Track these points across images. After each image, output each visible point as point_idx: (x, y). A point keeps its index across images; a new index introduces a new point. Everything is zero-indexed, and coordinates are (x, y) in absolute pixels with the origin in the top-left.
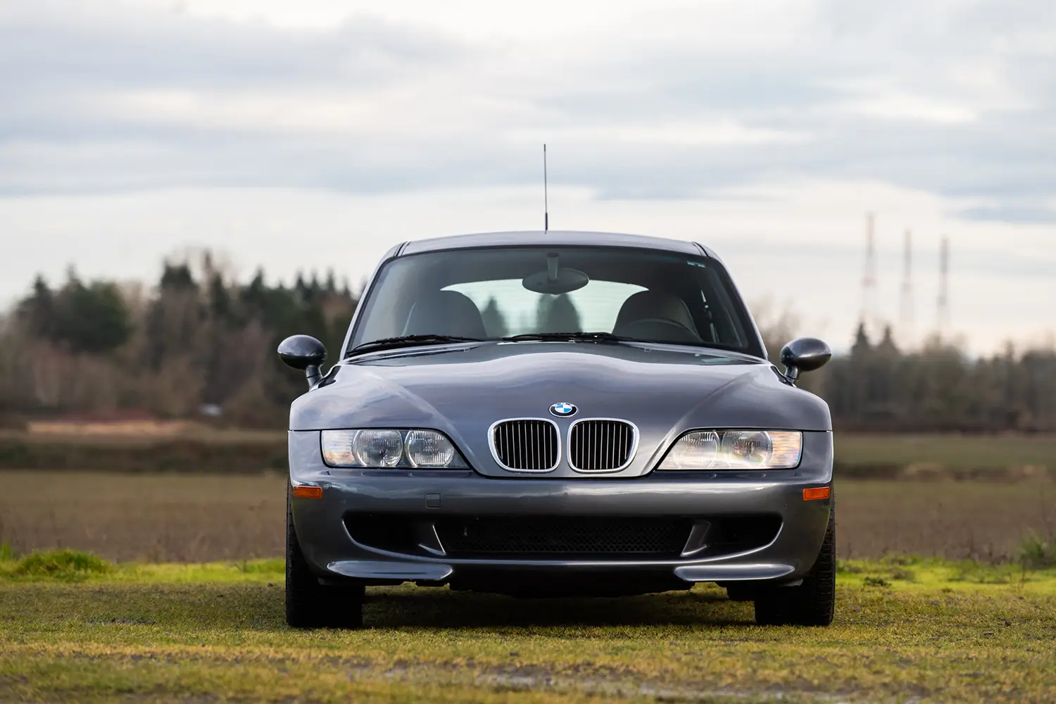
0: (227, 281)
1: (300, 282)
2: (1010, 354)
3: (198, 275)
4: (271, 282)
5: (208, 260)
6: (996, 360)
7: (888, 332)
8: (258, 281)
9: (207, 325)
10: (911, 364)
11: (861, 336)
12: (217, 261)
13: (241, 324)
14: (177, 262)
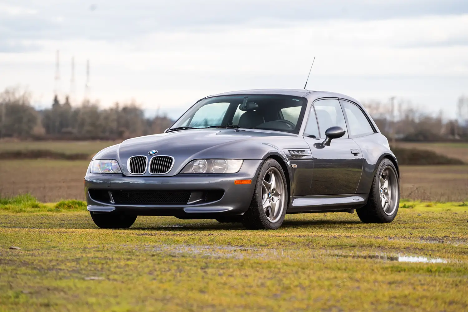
2: (117, 107)
6: (112, 110)
7: (67, 99)
10: (77, 112)
11: (56, 101)
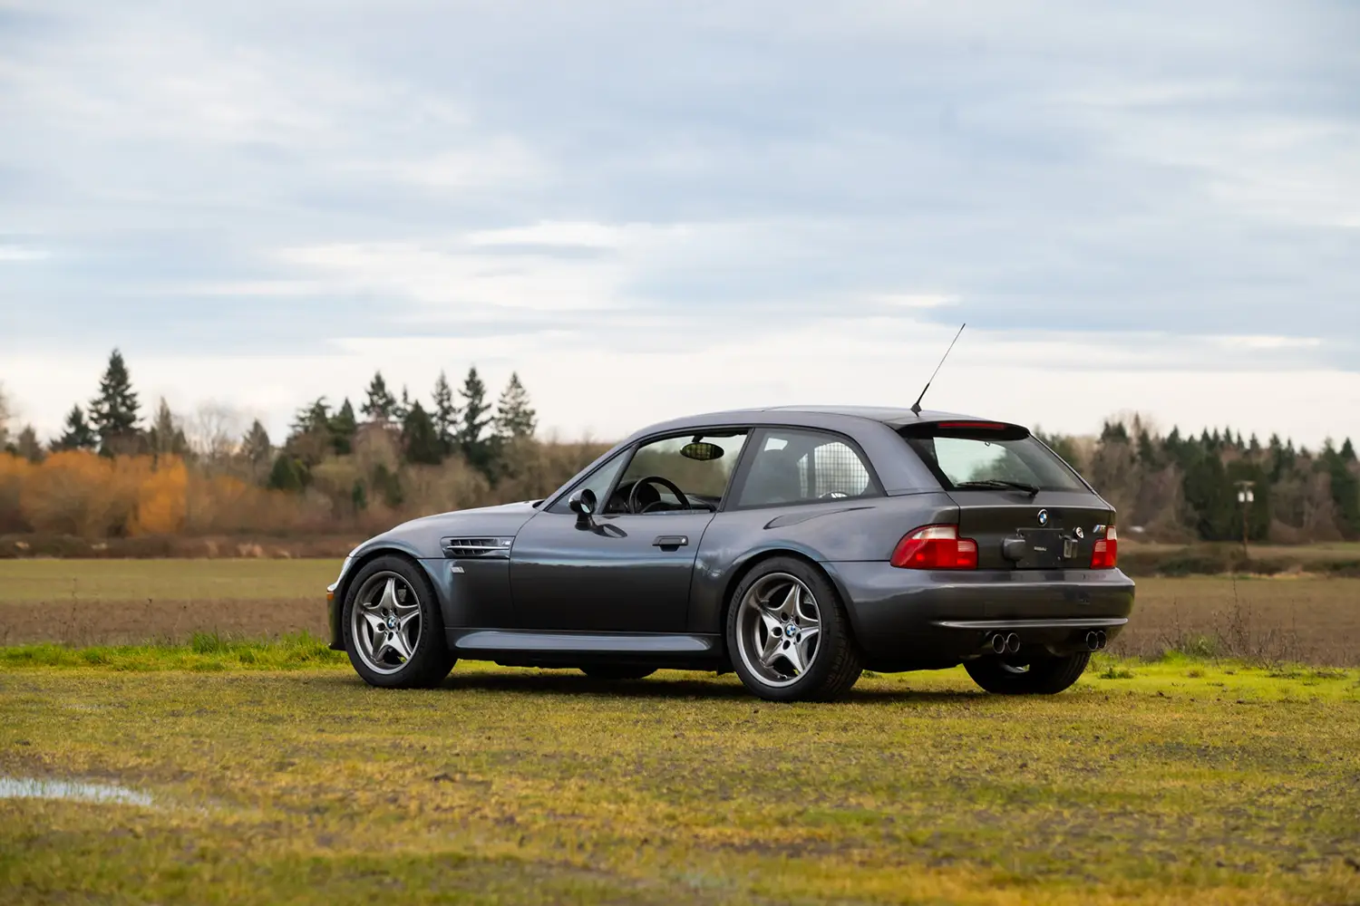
0: (1151, 436)
1: (1205, 435)
3: (1130, 431)
4: (1184, 436)
5: (1137, 420)
8: (1175, 434)
9: (1136, 467)
12: (1143, 421)
13: (1163, 467)
14: (1114, 422)
